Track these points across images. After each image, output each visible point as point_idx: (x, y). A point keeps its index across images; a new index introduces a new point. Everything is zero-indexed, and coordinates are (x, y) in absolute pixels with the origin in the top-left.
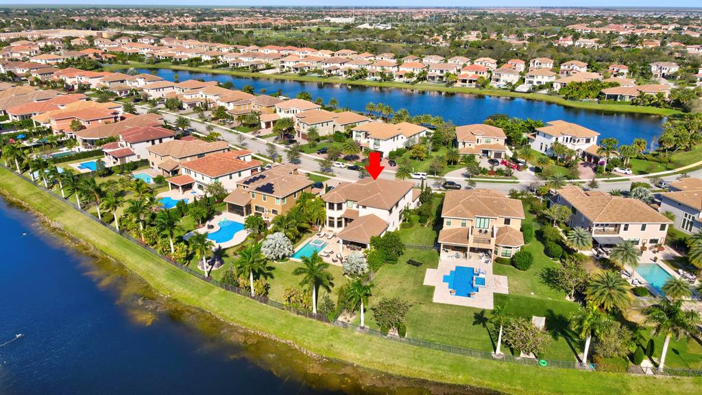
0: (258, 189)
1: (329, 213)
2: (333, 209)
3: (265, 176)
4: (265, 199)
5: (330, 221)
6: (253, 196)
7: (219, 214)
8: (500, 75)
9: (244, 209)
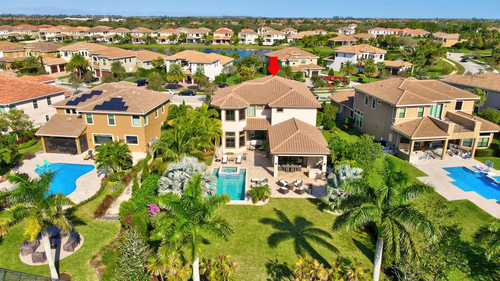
0: (97, 107)
1: (227, 126)
2: (233, 119)
3: (101, 92)
4: (112, 122)
5: (228, 140)
6: (90, 121)
7: (30, 156)
8: (245, 36)
9: (78, 142)
